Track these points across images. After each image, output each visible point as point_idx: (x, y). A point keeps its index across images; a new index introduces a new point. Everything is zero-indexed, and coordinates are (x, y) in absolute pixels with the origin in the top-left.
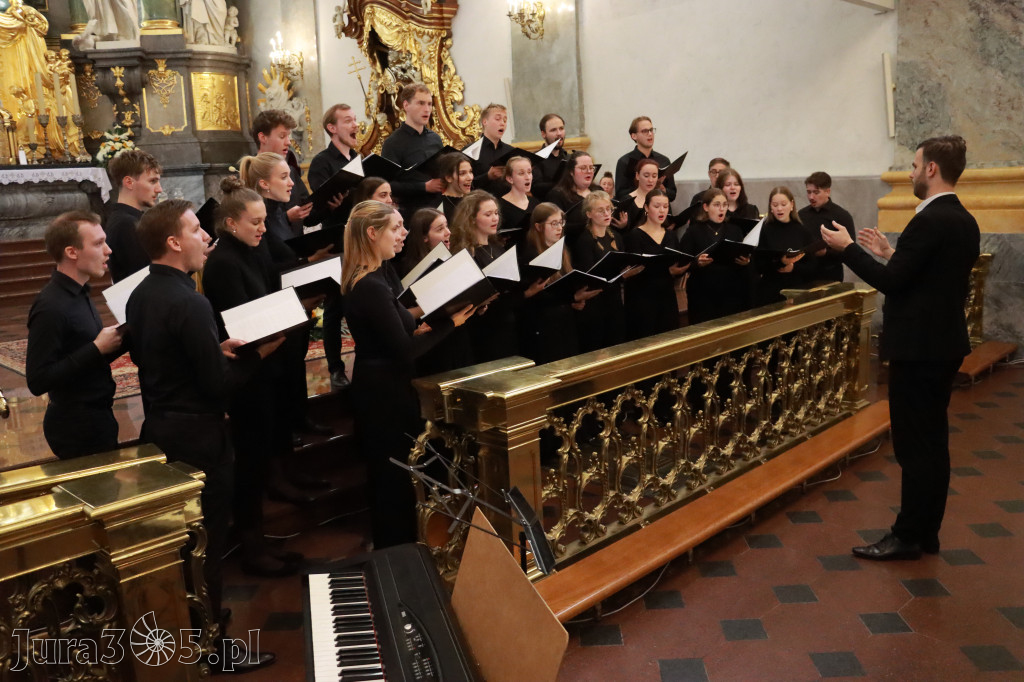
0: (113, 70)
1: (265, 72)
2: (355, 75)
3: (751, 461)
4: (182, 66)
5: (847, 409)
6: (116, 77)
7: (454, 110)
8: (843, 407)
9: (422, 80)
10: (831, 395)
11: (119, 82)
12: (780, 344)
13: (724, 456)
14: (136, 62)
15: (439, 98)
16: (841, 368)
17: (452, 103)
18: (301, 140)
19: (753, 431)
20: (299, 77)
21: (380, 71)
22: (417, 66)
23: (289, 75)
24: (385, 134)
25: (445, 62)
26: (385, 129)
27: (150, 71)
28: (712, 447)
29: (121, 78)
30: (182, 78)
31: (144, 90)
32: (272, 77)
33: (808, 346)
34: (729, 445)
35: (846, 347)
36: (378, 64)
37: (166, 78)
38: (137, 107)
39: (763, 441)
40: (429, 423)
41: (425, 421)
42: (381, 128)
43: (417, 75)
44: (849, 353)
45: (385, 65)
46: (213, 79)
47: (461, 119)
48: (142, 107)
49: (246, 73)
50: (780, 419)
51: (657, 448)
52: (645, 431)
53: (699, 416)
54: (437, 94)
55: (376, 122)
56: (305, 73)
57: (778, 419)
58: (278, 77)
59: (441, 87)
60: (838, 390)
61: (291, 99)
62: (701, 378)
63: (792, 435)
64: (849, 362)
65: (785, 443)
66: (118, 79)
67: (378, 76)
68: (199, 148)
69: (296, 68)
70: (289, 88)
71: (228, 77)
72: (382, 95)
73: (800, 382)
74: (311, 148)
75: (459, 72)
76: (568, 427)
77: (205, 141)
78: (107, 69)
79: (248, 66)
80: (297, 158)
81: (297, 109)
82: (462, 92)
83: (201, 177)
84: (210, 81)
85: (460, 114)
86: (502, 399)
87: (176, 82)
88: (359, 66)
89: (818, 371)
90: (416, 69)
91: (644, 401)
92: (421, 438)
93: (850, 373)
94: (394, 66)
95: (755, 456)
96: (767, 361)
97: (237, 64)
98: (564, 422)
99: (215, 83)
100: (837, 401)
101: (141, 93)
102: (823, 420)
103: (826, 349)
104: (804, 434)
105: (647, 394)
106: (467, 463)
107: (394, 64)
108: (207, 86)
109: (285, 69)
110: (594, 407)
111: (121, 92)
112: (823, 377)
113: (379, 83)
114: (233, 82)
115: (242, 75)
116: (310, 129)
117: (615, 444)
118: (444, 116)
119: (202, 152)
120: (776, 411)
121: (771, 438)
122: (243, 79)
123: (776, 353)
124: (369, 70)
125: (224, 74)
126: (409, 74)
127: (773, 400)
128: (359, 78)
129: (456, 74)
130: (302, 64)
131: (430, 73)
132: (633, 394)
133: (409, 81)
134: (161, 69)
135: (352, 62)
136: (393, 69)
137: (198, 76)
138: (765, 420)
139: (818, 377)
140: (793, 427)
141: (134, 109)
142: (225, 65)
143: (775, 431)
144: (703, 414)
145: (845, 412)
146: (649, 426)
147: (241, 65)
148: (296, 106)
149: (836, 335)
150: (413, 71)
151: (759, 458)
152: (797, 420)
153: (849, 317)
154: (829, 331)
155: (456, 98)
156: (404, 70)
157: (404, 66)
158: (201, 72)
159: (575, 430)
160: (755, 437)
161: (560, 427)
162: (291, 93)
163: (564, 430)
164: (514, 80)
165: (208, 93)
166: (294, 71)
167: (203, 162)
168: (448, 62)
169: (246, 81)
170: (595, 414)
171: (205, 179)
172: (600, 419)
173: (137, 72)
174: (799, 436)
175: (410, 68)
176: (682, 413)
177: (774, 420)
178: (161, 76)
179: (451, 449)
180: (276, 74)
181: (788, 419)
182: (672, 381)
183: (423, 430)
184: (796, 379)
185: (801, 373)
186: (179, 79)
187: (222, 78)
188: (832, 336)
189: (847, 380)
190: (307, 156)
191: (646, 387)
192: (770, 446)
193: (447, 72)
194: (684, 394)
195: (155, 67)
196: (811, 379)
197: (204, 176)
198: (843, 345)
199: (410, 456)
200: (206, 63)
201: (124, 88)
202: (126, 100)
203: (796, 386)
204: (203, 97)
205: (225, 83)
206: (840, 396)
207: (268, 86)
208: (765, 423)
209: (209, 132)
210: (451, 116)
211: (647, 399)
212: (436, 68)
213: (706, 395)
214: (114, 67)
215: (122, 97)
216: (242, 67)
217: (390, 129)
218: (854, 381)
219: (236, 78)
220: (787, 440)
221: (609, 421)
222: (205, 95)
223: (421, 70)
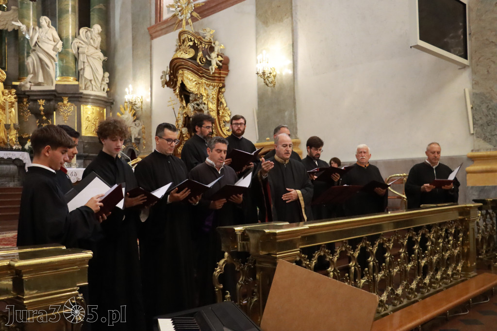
0: (39, 101)
1: (121, 106)
2: (171, 107)
3: (413, 300)
4: (77, 101)
5: (464, 277)
6: (40, 105)
7: (225, 125)
8: (462, 275)
9: (208, 109)
10: (455, 267)
11: (42, 108)
12: (425, 231)
13: (397, 294)
14: (52, 97)
15: (217, 120)
16: (459, 251)
17: (224, 122)
18: (139, 143)
19: (412, 282)
20: (140, 109)
21: (185, 105)
22: (206, 103)
23: (135, 108)
24: (186, 139)
25: (221, 100)
26: (186, 136)
27: (59, 103)
28: (390, 288)
29: (43, 105)
30: (76, 107)
31: (55, 112)
32: (125, 109)
33: (441, 235)
34: (400, 288)
35: (461, 239)
36: (184, 101)
37: (67, 107)
38: (50, 122)
39: (418, 289)
40: (226, 254)
41: (224, 252)
42: (184, 136)
43: (206, 106)
44: (463, 242)
45: (188, 101)
46: (93, 109)
47: (228, 130)
48: (53, 121)
49: (111, 107)
50: (427, 277)
51: (360, 283)
52: (353, 271)
53: (383, 267)
54: (216, 117)
55: (181, 132)
56: (143, 107)
57: (426, 277)
58: (128, 109)
59: (218, 113)
60: (458, 265)
61: (135, 121)
62: (383, 244)
63: (434, 289)
64: (463, 249)
65: (431, 292)
66: (41, 106)
67: (184, 108)
68: (82, 145)
69: (139, 105)
70: (134, 115)
71: (101, 109)
72: (185, 118)
73: (437, 255)
74: (144, 147)
75: (228, 105)
76: (310, 262)
77: (86, 141)
78: (36, 101)
79: (112, 103)
80: (136, 153)
81: (138, 127)
82: (230, 116)
83: (82, 161)
84: (91, 110)
85: (228, 128)
86: (275, 234)
87: (72, 109)
88: (174, 102)
89: (447, 250)
90: (205, 104)
91: (352, 253)
92: (222, 261)
93: (464, 256)
94: (193, 102)
95: (414, 297)
96: (419, 240)
97: (106, 102)
98: (308, 258)
99: (94, 111)
100: (458, 271)
101: (53, 114)
102: (451, 281)
103: (450, 238)
104: (441, 288)
105: (354, 249)
106: (248, 281)
107: (193, 101)
108: (89, 112)
109: (132, 104)
110: (325, 252)
111: (42, 113)
112: (450, 255)
113: (184, 112)
114: (103, 111)
115: (109, 108)
116: (145, 137)
117: (336, 276)
118: (219, 129)
119: (84, 147)
120: (425, 271)
121: (423, 288)
122: (109, 110)
123: (423, 235)
124: (179, 105)
125: (99, 107)
126: (201, 106)
127: (423, 264)
128: (173, 109)
129: (226, 106)
130: (142, 102)
131: (213, 106)
132: (346, 248)
133: (201, 110)
134: (65, 102)
135: (170, 100)
136: (192, 104)
137: (85, 107)
138: (419, 276)
139: (447, 255)
140: (434, 283)
141: (48, 122)
142: (99, 102)
143: (425, 284)
144: (385, 266)
145: (463, 279)
146: (355, 269)
147: (108, 102)
148: (137, 125)
149: (455, 231)
150: (203, 105)
151: (417, 298)
152: (437, 279)
153: (462, 221)
154: (451, 227)
155: (227, 120)
156: (198, 105)
157: (198, 102)
158: (86, 105)
159: (314, 264)
160: (414, 285)
161: (305, 260)
162: (135, 117)
163: (308, 263)
164: (258, 110)
165: (90, 116)
166: (138, 106)
167: (84, 152)
168: (223, 100)
169: (111, 112)
170: (324, 256)
171: (84, 162)
172: (328, 259)
173: (52, 103)
174: (438, 289)
175: (201, 103)
176: (373, 264)
177: (424, 277)
178: (65, 105)
179: (239, 271)
180: (127, 107)
181: (431, 278)
182: (368, 242)
183: (223, 257)
184: (435, 253)
185: (438, 250)
186: (74, 108)
187: (98, 109)
188: (453, 231)
189: (463, 260)
190: (142, 152)
191: (354, 244)
192: (423, 293)
193: (221, 106)
194: (375, 252)
195: (62, 101)
196: (442, 254)
197: (84, 160)
198: (459, 238)
199: (215, 273)
200: (90, 100)
201: (44, 111)
202: (44, 118)
203: (435, 258)
204: (86, 118)
205: (100, 112)
206: (459, 268)
207: (122, 114)
208: (419, 278)
209: (89, 137)
210: (223, 129)
211: (354, 251)
212: (216, 103)
213: (386, 255)
214: (40, 100)
215: (42, 116)
216: (109, 104)
217: (189, 136)
218: (467, 260)
219: (105, 110)
220: (432, 291)
221: (333, 262)
222: (88, 117)
223: (208, 104)
